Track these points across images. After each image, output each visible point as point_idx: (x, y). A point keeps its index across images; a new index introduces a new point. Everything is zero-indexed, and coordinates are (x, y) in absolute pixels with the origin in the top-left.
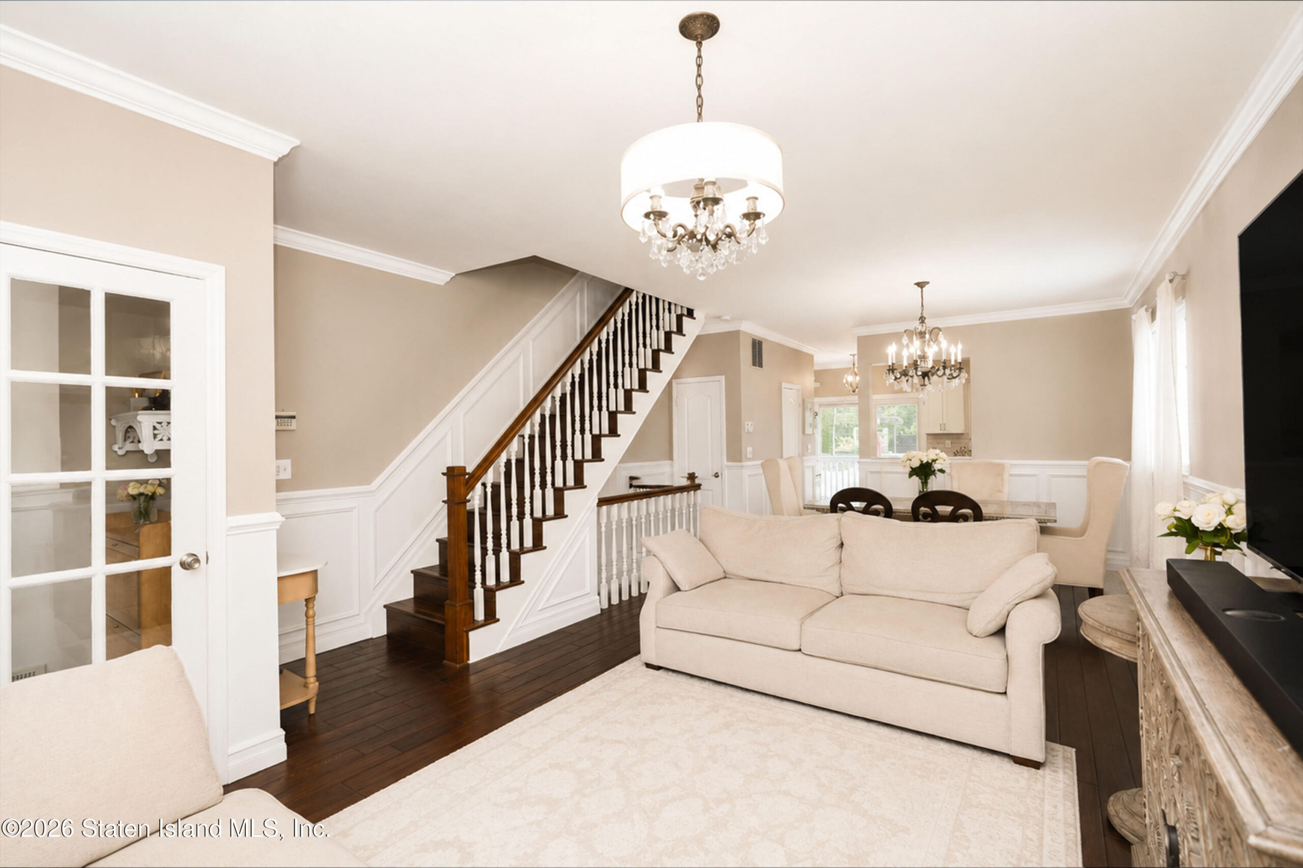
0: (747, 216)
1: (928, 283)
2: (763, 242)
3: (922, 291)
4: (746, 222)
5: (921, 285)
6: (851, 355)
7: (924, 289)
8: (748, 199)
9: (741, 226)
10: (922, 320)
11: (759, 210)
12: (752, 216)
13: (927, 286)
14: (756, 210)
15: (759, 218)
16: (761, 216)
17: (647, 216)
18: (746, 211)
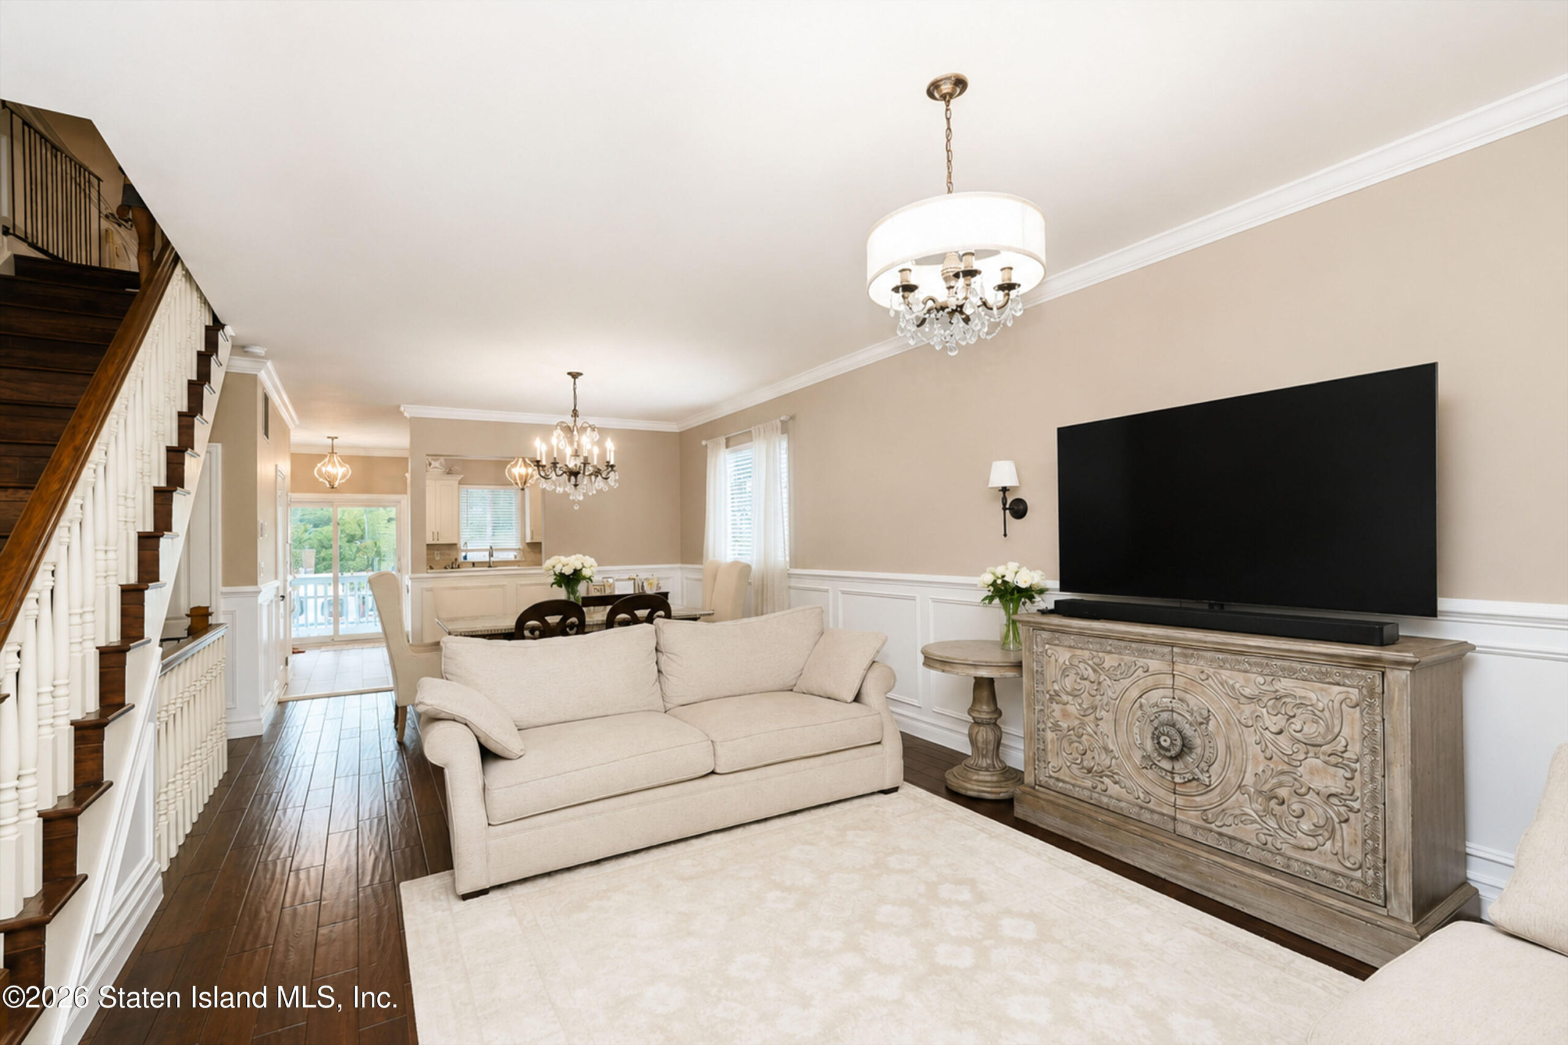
0: (1001, 288)
1: (581, 374)
2: (1018, 314)
3: (575, 383)
4: (1001, 294)
5: (575, 376)
6: (329, 437)
7: (577, 380)
8: (1002, 269)
9: (996, 298)
10: (575, 414)
11: (1013, 281)
12: (1007, 287)
13: (580, 377)
14: (1010, 279)
15: (1014, 288)
16: (1017, 287)
17: (896, 290)
18: (1000, 283)
